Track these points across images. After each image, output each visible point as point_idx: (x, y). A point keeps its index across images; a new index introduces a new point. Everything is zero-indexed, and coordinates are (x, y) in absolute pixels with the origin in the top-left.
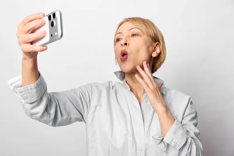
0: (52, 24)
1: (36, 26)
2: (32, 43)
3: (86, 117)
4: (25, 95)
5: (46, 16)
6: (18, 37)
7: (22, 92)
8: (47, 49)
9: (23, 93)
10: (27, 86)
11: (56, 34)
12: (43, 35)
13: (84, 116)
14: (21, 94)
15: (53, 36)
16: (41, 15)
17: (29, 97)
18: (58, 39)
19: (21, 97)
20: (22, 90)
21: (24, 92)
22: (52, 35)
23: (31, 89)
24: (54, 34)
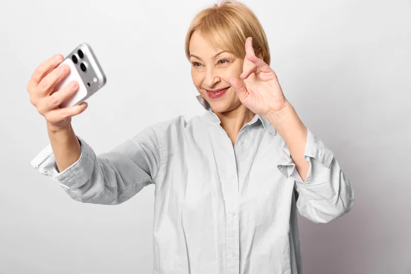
0: (83, 68)
1: (57, 80)
2: (61, 106)
3: (156, 176)
4: (69, 181)
5: (68, 57)
6: (35, 105)
7: (64, 178)
8: (86, 107)
9: (66, 179)
10: (69, 168)
11: (95, 80)
12: (75, 89)
13: (153, 174)
14: (63, 181)
15: (91, 85)
16: (58, 59)
17: (76, 181)
18: (101, 87)
19: (65, 184)
20: (64, 175)
21: (67, 176)
22: (89, 84)
23: (77, 169)
24: (92, 82)
